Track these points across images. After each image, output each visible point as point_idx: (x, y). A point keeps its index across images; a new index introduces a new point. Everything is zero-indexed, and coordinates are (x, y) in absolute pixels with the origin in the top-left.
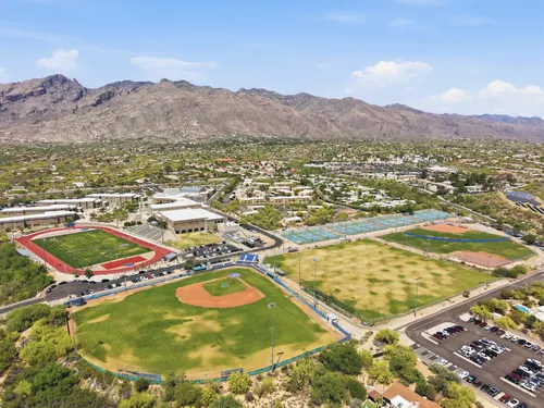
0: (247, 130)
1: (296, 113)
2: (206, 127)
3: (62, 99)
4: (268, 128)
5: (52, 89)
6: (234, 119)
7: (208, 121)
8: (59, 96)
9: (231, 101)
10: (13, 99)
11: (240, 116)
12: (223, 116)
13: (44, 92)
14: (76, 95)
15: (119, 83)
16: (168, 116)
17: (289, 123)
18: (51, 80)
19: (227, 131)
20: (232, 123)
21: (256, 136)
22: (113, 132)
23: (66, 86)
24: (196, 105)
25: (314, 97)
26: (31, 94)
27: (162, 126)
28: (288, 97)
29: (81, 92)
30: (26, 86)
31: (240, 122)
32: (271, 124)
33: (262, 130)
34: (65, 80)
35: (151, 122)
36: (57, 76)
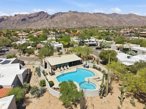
0: (92, 24)
1: (111, 19)
2: (78, 24)
3: (43, 18)
4: (99, 23)
5: (40, 15)
6: (88, 21)
7: (80, 22)
8: (42, 17)
9: (89, 16)
10: (30, 18)
11: (90, 20)
12: (85, 20)
13: (38, 16)
14: (46, 17)
15: (58, 13)
16: (67, 21)
17: (108, 22)
18: (40, 13)
19: (85, 25)
20: (87, 22)
21: (94, 26)
22: (50, 25)
23: (44, 14)
24: (77, 17)
25: (118, 14)
26: (35, 17)
27: (65, 23)
28: (109, 15)
29: (48, 16)
30: (34, 14)
31: (89, 22)
32: (101, 22)
33: (97, 24)
34: (44, 13)
35: (62, 22)
36: (42, 12)
